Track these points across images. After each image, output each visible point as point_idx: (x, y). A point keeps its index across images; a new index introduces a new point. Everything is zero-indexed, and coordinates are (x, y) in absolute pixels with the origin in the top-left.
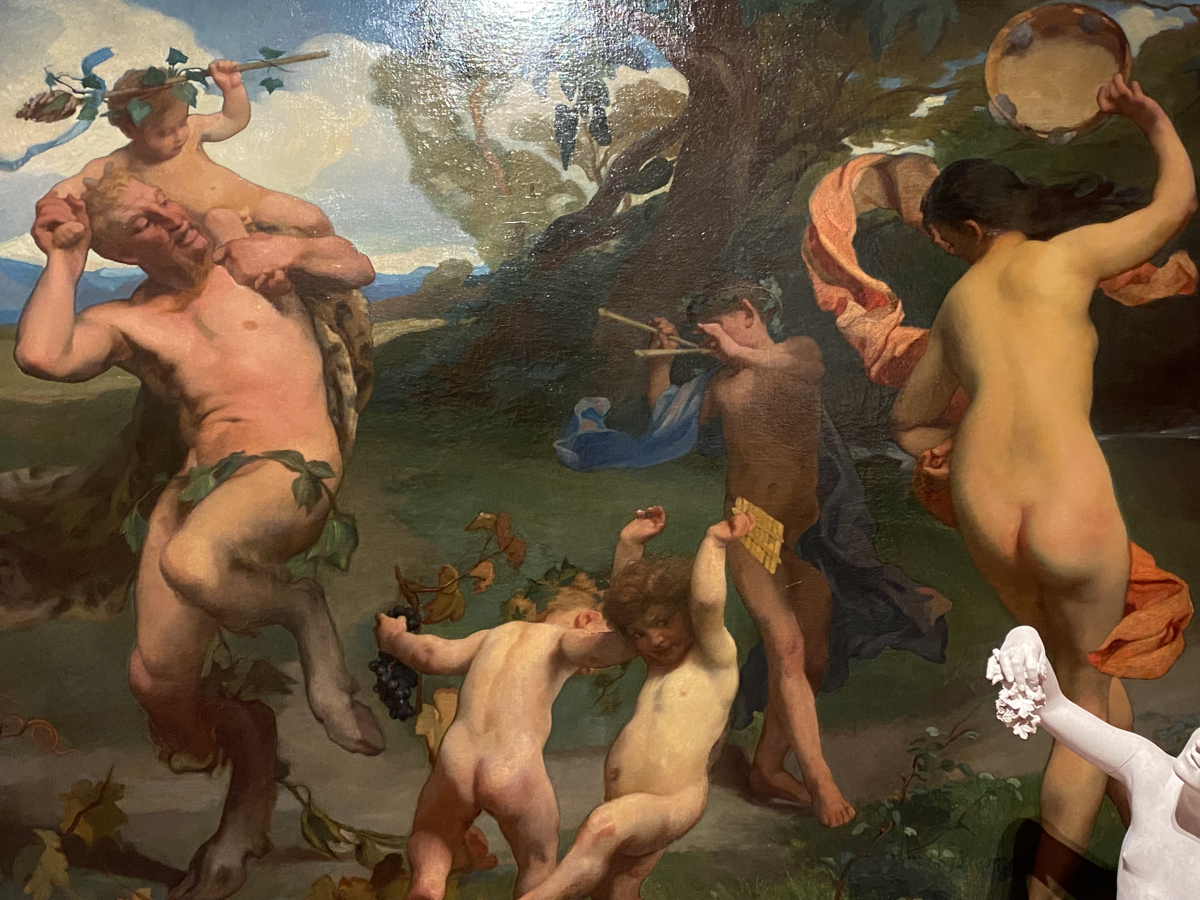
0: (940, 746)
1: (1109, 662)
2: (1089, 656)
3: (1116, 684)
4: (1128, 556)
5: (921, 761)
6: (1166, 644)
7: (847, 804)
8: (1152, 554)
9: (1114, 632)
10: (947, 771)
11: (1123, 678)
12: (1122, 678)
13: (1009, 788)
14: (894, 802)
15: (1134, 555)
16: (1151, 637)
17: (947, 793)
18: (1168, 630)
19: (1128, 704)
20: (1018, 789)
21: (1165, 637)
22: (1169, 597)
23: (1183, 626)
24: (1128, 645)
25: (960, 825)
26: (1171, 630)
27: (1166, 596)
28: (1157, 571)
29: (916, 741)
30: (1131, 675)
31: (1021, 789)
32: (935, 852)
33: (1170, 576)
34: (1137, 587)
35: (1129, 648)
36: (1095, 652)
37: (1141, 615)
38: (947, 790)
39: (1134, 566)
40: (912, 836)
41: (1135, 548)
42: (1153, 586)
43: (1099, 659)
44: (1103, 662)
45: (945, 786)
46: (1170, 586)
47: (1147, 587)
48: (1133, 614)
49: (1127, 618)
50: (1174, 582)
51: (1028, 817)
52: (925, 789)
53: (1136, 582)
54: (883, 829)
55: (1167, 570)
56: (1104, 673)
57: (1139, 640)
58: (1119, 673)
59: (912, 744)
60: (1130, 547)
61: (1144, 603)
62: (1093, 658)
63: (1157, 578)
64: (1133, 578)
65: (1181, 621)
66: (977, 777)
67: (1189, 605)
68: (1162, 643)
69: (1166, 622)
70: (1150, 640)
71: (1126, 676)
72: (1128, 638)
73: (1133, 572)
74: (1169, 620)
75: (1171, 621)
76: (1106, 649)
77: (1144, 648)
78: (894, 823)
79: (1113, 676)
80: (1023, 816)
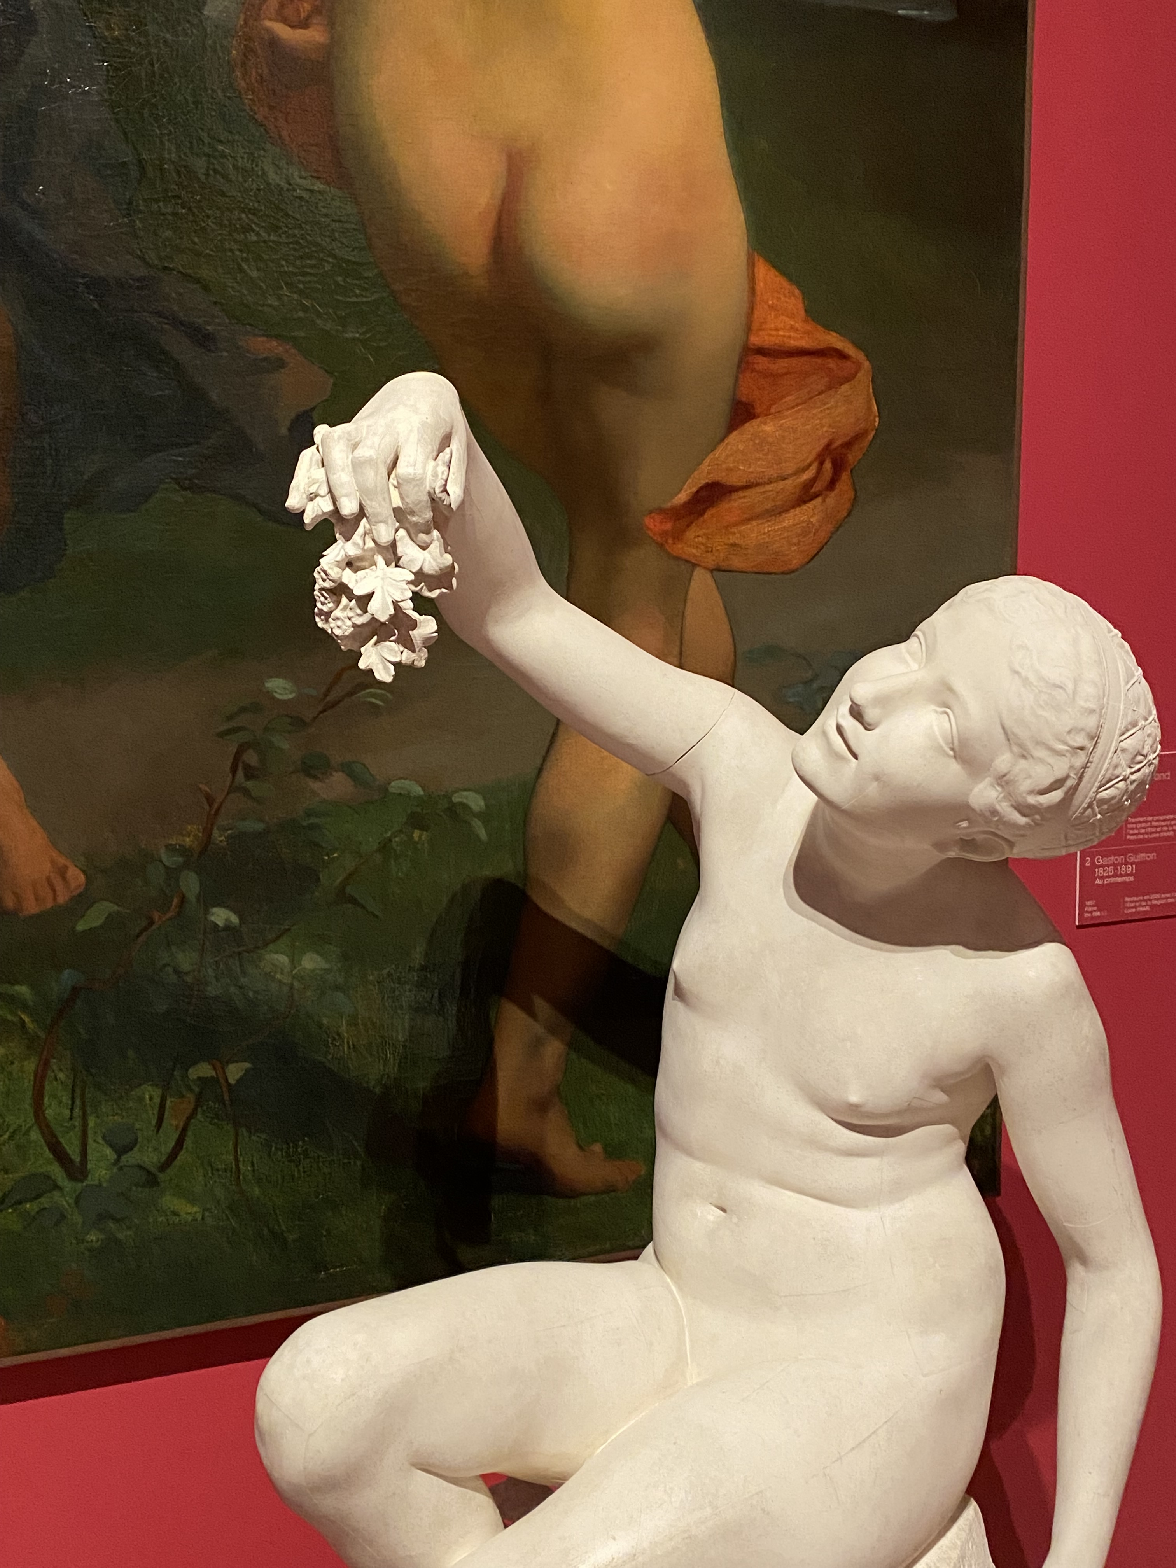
0: (299, 723)
1: (690, 534)
2: (648, 521)
3: (701, 580)
4: (746, 286)
5: (251, 758)
6: (816, 496)
7: (62, 861)
8: (799, 287)
9: (705, 466)
10: (315, 777)
11: (718, 570)
12: (716, 570)
13: (456, 812)
14: (183, 851)
15: (760, 286)
16: (784, 479)
17: (312, 827)
18: (822, 463)
19: (726, 627)
20: (478, 815)
21: (814, 480)
22: (829, 388)
23: (853, 457)
24: (734, 496)
25: (342, 896)
26: (828, 465)
27: (821, 387)
28: (809, 327)
29: (243, 710)
30: (737, 563)
31: (485, 817)
32: (283, 959)
33: (835, 340)
34: (762, 362)
35: (736, 504)
36: (661, 511)
37: (767, 427)
38: (314, 820)
39: (757, 313)
40: (228, 928)
41: (763, 270)
42: (794, 362)
43: (668, 526)
44: (678, 536)
45: (309, 814)
46: (832, 363)
47: (783, 364)
48: (751, 427)
49: (734, 436)
50: (842, 355)
51: (498, 874)
52: (261, 820)
53: (761, 351)
54: (156, 915)
55: (827, 327)
56: (678, 558)
57: (758, 485)
58: (711, 561)
59: (230, 718)
60: (751, 265)
61: (773, 402)
62: (654, 525)
63: (804, 343)
64: (755, 340)
65: (848, 445)
66: (384, 789)
67: (869, 408)
68: (806, 495)
69: (819, 447)
70: (781, 485)
71: (724, 565)
72: (733, 480)
73: (755, 326)
74: (824, 442)
75: (828, 445)
76: (686, 505)
77: (768, 505)
78: (183, 900)
79: (694, 565)
80: (488, 872)
